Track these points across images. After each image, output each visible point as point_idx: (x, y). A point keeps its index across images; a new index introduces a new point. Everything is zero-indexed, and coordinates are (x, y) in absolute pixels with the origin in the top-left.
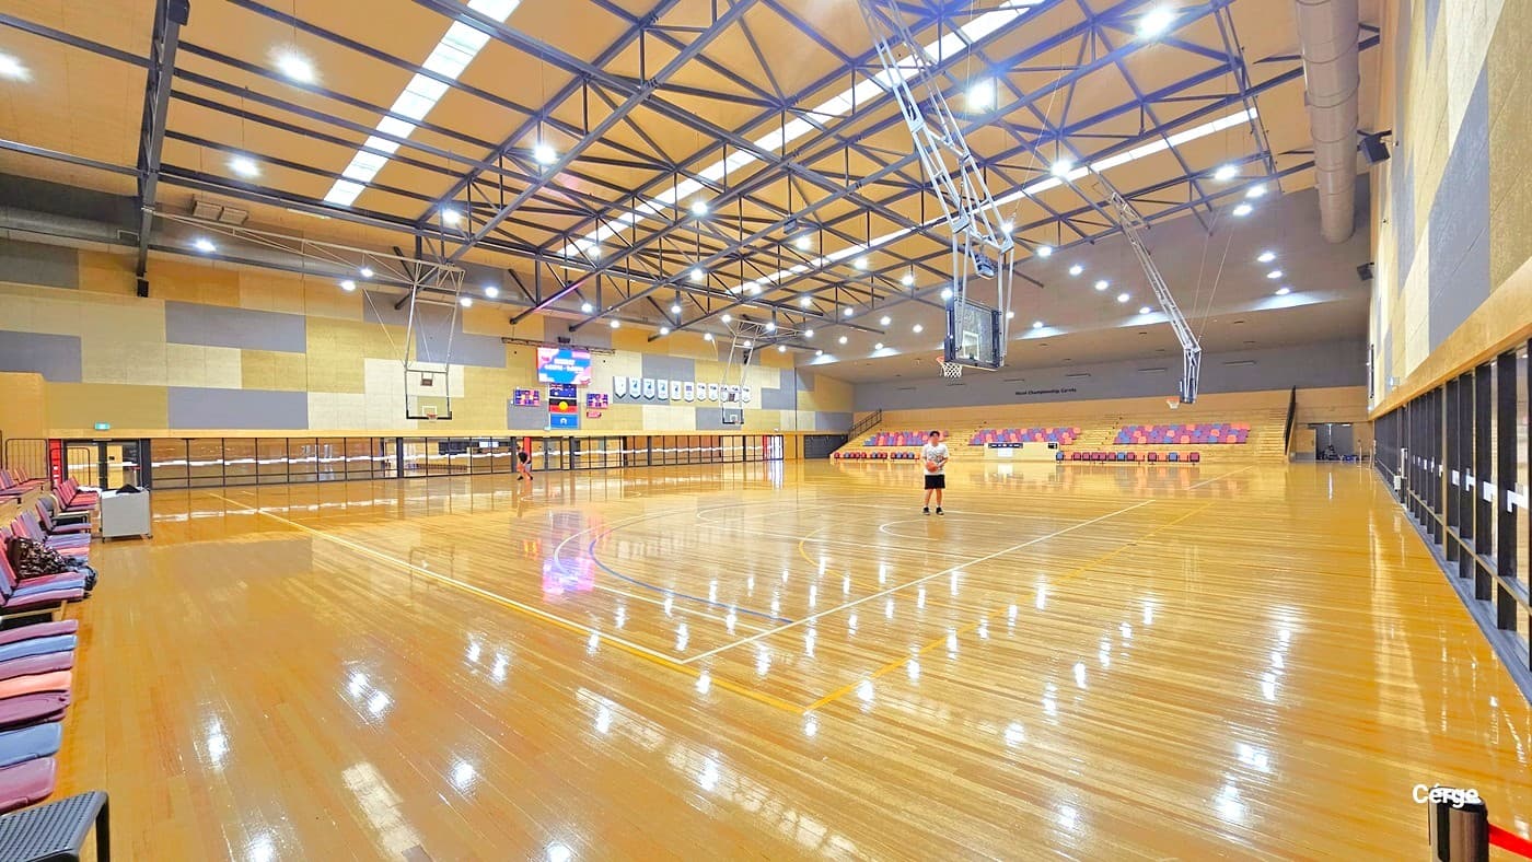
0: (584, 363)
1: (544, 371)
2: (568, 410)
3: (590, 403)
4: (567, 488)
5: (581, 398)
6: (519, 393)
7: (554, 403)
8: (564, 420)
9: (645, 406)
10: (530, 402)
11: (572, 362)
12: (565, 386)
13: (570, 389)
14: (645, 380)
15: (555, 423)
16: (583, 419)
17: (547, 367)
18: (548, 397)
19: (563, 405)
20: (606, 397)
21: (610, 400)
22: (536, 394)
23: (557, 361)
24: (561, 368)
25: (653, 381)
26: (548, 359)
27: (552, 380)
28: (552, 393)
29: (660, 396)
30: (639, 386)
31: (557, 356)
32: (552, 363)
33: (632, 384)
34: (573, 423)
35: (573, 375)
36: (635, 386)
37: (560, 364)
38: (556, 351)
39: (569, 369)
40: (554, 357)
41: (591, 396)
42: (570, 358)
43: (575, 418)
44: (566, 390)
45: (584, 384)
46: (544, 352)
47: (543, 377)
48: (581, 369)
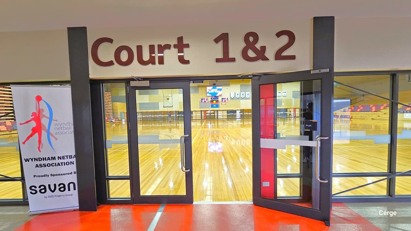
0: (220, 90)
1: (208, 93)
2: (216, 103)
3: (222, 101)
4: (216, 124)
5: (220, 99)
6: (202, 99)
7: (212, 101)
8: (214, 106)
9: (241, 100)
10: (205, 101)
11: (217, 90)
12: (215, 96)
13: (217, 97)
14: (241, 93)
15: (212, 106)
16: (220, 105)
17: (209, 92)
18: (210, 100)
19: (215, 102)
20: (227, 99)
21: (229, 99)
22: (207, 99)
23: (212, 90)
24: (213, 92)
25: (244, 93)
26: (209, 90)
27: (211, 95)
28: (211, 99)
29: (247, 97)
30: (239, 94)
31: (213, 89)
32: (211, 91)
33: (236, 94)
34: (217, 106)
35: (217, 93)
36: (238, 95)
37: (213, 91)
38: (212, 87)
39: (216, 92)
40: (211, 89)
41: (222, 99)
42: (216, 88)
43: (218, 105)
44: (215, 97)
45: (220, 96)
46: (208, 88)
47: (208, 95)
48: (219, 91)
